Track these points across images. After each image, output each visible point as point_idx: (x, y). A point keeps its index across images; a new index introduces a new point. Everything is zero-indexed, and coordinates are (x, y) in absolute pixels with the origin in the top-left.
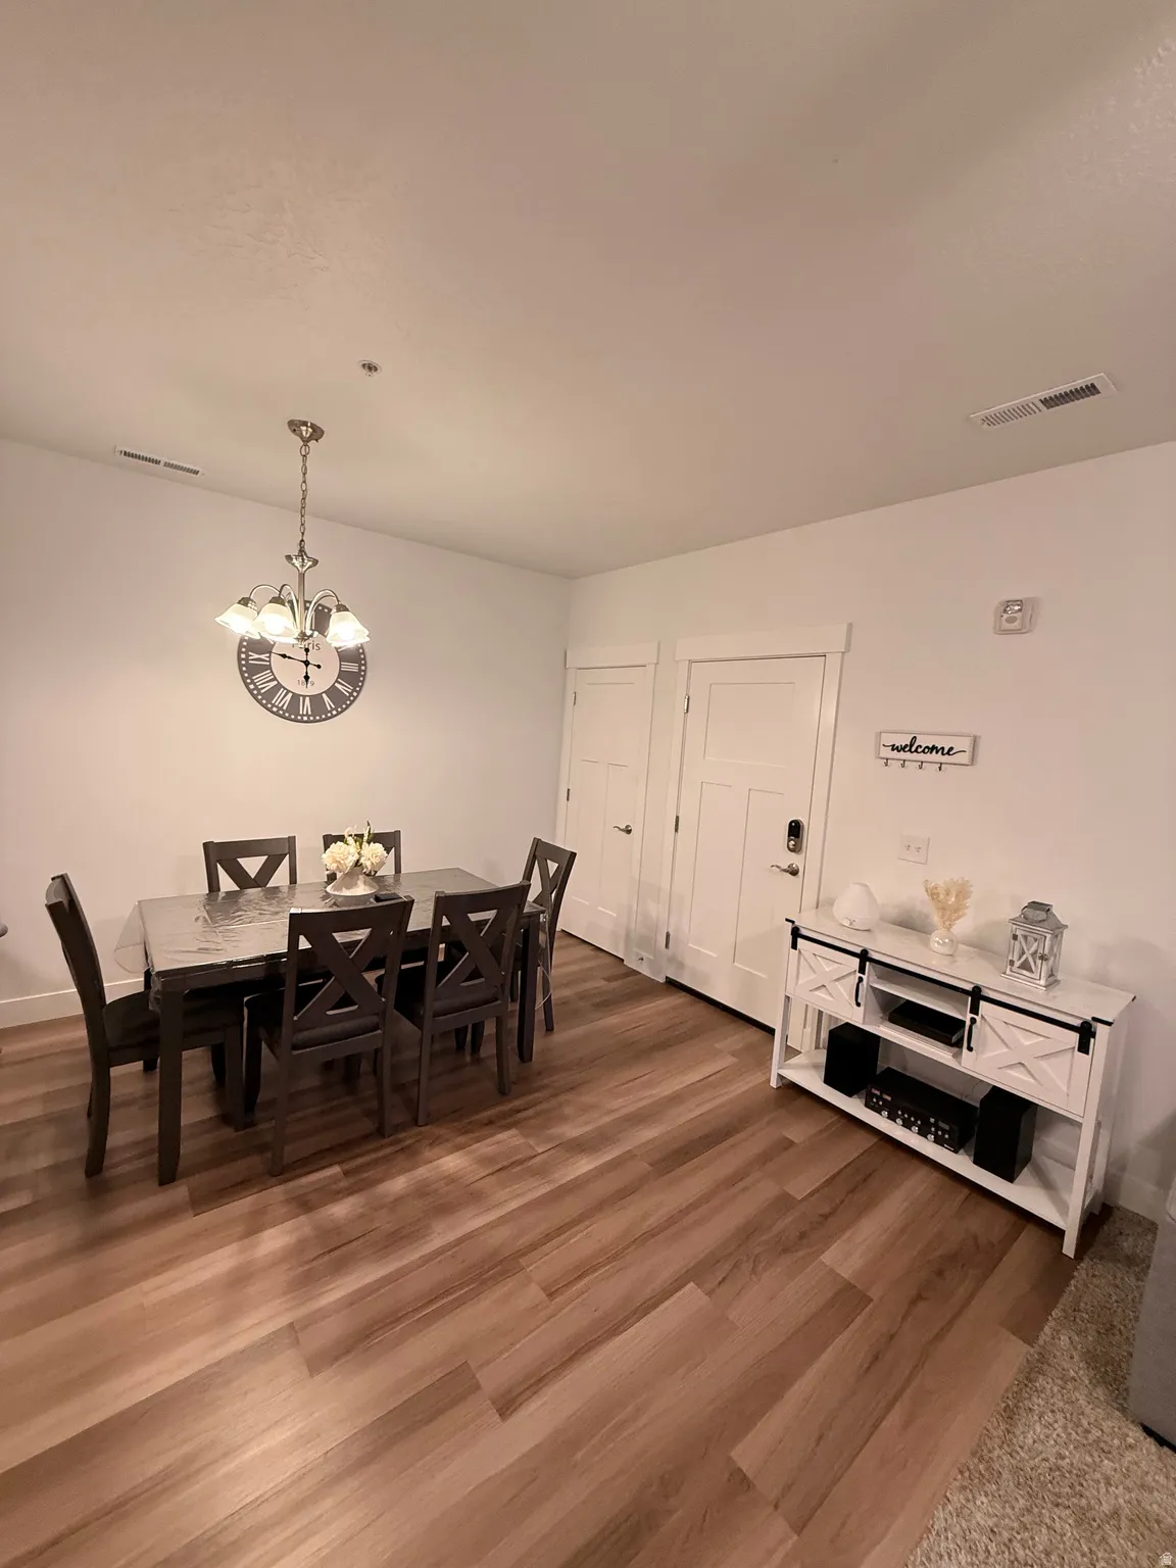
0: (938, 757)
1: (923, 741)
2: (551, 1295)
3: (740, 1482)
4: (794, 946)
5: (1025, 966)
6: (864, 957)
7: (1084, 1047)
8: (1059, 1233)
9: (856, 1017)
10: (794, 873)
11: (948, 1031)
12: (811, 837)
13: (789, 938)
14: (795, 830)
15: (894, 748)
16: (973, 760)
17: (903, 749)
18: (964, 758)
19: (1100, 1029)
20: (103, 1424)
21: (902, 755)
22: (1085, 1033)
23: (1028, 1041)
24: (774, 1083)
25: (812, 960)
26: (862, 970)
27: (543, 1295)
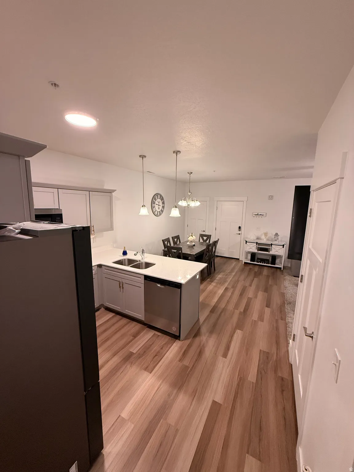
0: (261, 216)
1: (259, 214)
2: (245, 281)
3: (271, 285)
4: (246, 243)
5: (276, 240)
6: (257, 243)
7: (283, 247)
8: (281, 268)
9: (256, 251)
10: (240, 234)
11: (266, 250)
12: (242, 229)
13: (245, 243)
14: (240, 228)
15: (255, 215)
16: (266, 216)
17: (256, 215)
18: (265, 216)
19: (285, 245)
20: (221, 294)
21: (256, 216)
22: (283, 246)
23: (277, 248)
24: (243, 263)
25: (249, 245)
26: (257, 245)
27: (244, 282)
